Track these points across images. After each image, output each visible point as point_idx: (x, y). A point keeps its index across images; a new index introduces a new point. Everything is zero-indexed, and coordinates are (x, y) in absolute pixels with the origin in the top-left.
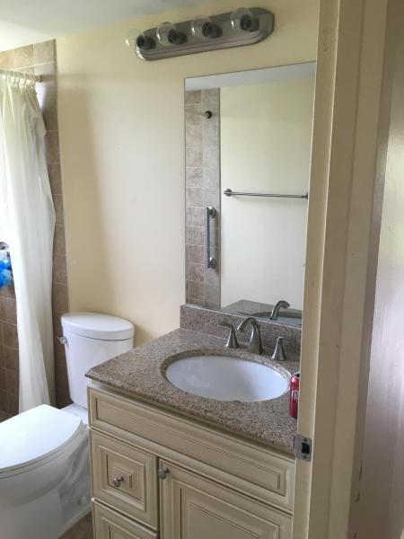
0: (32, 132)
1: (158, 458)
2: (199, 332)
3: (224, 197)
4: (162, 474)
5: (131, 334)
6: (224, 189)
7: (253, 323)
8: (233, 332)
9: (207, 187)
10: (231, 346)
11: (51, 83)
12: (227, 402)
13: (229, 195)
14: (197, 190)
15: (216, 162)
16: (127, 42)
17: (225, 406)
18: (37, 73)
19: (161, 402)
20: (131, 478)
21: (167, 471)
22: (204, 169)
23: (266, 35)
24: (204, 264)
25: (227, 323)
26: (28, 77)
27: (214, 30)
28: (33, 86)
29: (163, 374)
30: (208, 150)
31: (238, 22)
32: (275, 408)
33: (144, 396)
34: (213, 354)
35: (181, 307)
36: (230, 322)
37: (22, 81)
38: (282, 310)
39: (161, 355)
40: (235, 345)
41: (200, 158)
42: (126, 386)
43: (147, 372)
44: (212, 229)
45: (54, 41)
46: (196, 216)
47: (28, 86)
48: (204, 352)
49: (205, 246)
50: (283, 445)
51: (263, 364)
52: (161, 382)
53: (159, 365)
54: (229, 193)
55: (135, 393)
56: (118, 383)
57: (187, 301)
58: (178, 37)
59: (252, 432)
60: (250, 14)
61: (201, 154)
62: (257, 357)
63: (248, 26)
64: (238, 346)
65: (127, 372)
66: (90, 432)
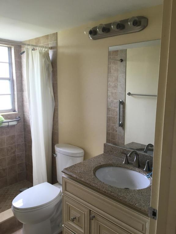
0: (47, 70)
1: (90, 210)
2: (111, 156)
3: (127, 96)
4: (92, 217)
5: (83, 154)
6: (127, 92)
7: (135, 153)
8: (127, 156)
9: (120, 92)
10: (125, 163)
11: (55, 50)
12: (121, 189)
13: (129, 95)
14: (115, 93)
15: (124, 81)
16: (85, 32)
17: (120, 190)
18: (50, 46)
19: (92, 186)
20: (79, 217)
21: (94, 217)
22: (119, 84)
23: (144, 27)
24: (117, 125)
25: (124, 153)
26: (46, 48)
27: (121, 26)
28: (48, 51)
29: (94, 174)
30: (121, 76)
31: (132, 23)
32: (143, 193)
33: (85, 183)
34: (117, 166)
35: (104, 144)
36: (125, 152)
37: (44, 49)
38: (150, 148)
39: (94, 165)
40: (127, 162)
41: (117, 79)
42: (78, 178)
43: (87, 172)
44: (121, 110)
45: (57, 33)
46: (114, 104)
47: (46, 51)
48: (113, 165)
49: (118, 117)
50: (145, 211)
51: (139, 172)
52: (93, 177)
53: (93, 170)
54: (129, 94)
55: (81, 181)
56: (75, 176)
57: (107, 142)
58: (106, 30)
59: (131, 203)
60: (137, 19)
61: (118, 77)
62: (137, 169)
63: (136, 24)
64: (128, 163)
65: (79, 172)
66: (63, 196)
